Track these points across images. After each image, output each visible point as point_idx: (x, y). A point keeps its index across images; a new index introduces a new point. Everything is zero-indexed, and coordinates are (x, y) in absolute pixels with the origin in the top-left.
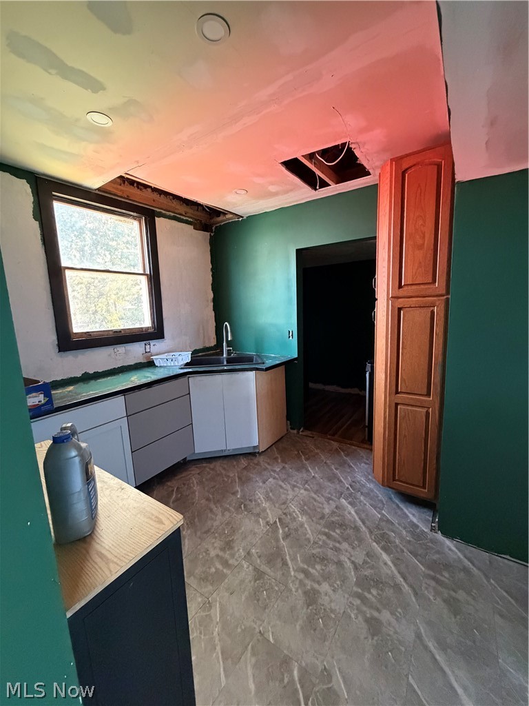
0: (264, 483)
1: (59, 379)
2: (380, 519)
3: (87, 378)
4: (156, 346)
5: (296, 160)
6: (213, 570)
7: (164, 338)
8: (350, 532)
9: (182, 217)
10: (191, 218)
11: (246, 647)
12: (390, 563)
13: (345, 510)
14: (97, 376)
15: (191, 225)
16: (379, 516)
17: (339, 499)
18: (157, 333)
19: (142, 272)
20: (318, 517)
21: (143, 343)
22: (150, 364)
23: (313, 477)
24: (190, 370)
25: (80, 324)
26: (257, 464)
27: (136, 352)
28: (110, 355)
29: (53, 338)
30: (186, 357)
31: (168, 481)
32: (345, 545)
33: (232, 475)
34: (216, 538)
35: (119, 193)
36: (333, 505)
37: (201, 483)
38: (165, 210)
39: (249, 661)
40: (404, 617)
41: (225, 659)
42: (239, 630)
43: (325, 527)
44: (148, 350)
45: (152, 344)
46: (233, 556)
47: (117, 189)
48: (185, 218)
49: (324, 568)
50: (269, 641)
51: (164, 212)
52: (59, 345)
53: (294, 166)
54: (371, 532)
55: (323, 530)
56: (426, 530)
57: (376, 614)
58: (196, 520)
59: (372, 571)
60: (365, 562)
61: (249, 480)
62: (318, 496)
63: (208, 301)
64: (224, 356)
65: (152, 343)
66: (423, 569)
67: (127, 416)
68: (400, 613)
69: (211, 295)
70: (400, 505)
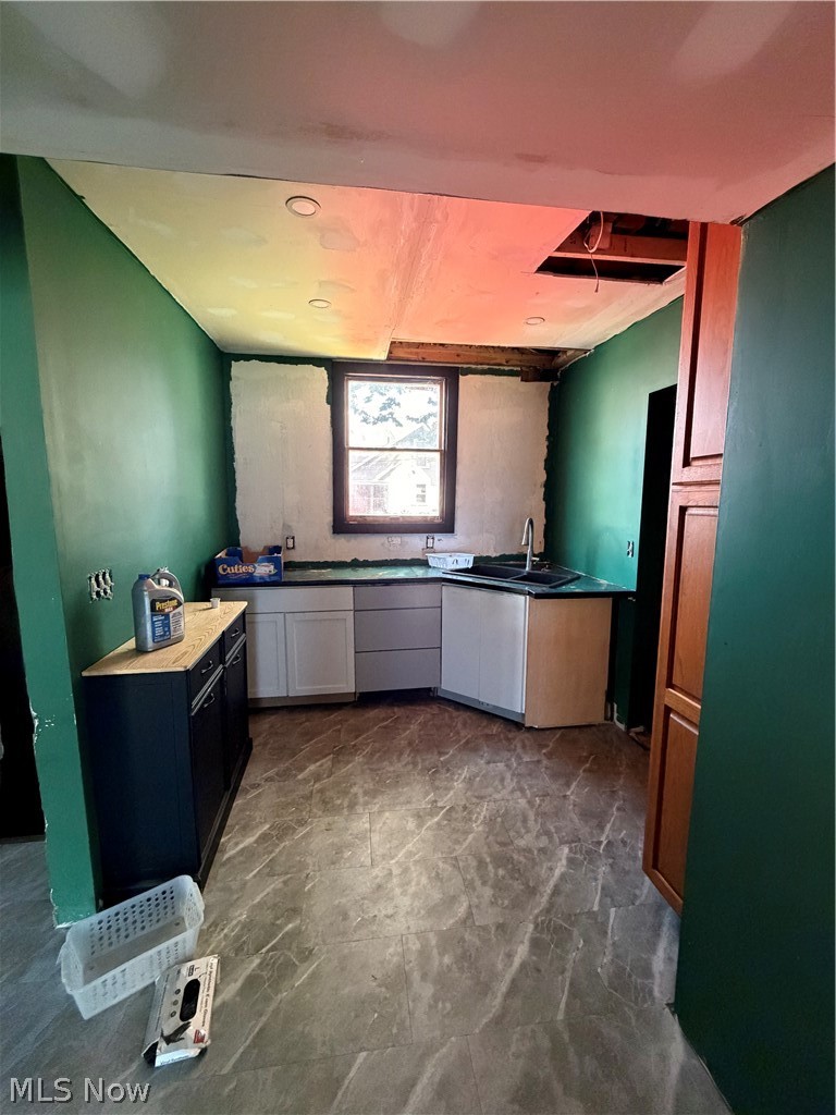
0: (488, 763)
1: (330, 560)
2: (591, 914)
3: (356, 564)
4: (442, 541)
5: (550, 259)
6: (339, 802)
7: (453, 532)
8: (518, 886)
9: (502, 368)
10: (517, 366)
11: (287, 873)
12: (517, 961)
13: (549, 860)
14: (366, 564)
15: (518, 376)
16: (596, 908)
17: (562, 842)
18: (446, 525)
19: (437, 448)
20: (499, 840)
21: (425, 535)
22: (424, 563)
23: (565, 796)
24: (470, 580)
25: (357, 507)
26: (508, 739)
27: (414, 545)
28: (383, 544)
29: (329, 518)
30: (466, 561)
31: (398, 706)
32: (488, 892)
33: (462, 734)
34: (373, 779)
35: (413, 357)
36: (544, 842)
37: (424, 725)
38: (477, 364)
39: (277, 883)
40: (444, 1016)
41: (267, 865)
42: (298, 858)
43: (491, 855)
44: (430, 545)
45: (436, 539)
46: (366, 804)
47: (411, 353)
48: (506, 368)
49: (429, 886)
50: (305, 887)
51: (474, 366)
52: (333, 527)
53: (552, 266)
54: (548, 911)
55: (485, 856)
56: (656, 993)
57: (416, 976)
58: (378, 754)
59: (478, 943)
60: (485, 928)
61: (475, 750)
62: (536, 821)
63: (535, 485)
64: (527, 569)
65: (437, 536)
66: (560, 1016)
67: (355, 611)
68: (444, 1008)
69: (543, 477)
70: (665, 929)
